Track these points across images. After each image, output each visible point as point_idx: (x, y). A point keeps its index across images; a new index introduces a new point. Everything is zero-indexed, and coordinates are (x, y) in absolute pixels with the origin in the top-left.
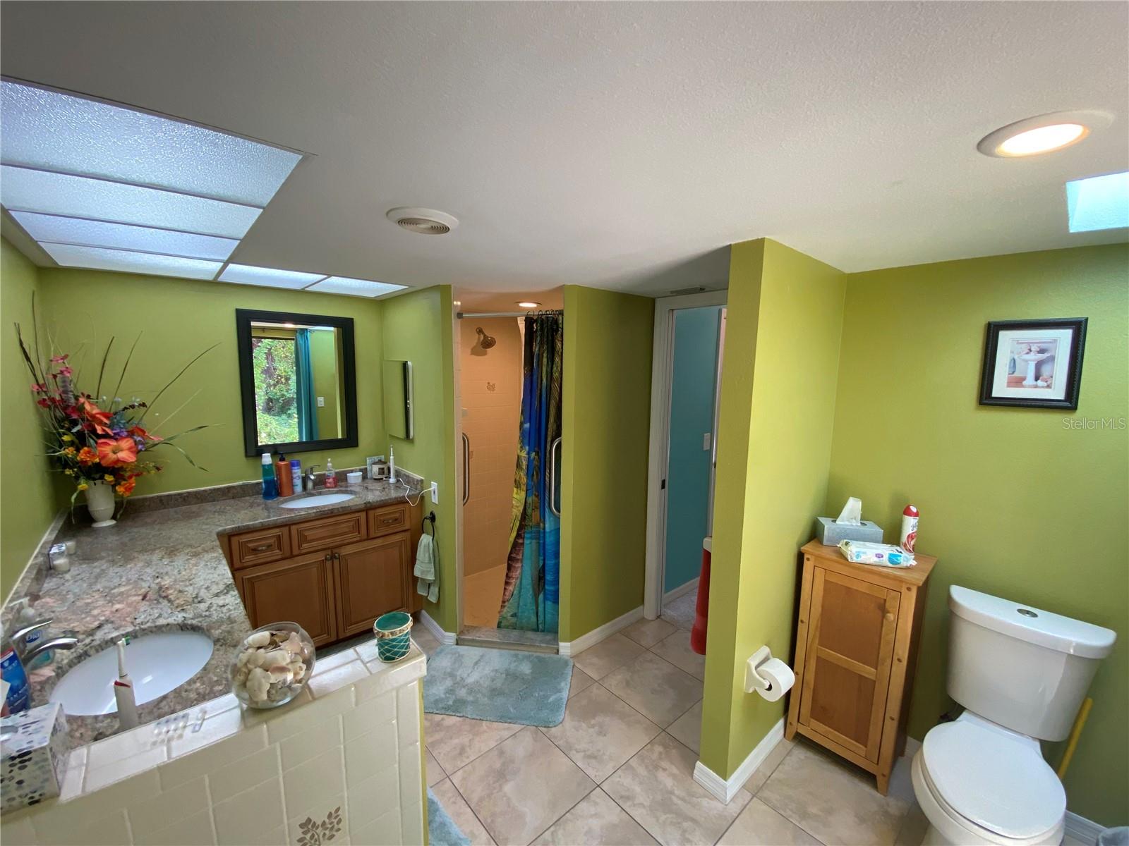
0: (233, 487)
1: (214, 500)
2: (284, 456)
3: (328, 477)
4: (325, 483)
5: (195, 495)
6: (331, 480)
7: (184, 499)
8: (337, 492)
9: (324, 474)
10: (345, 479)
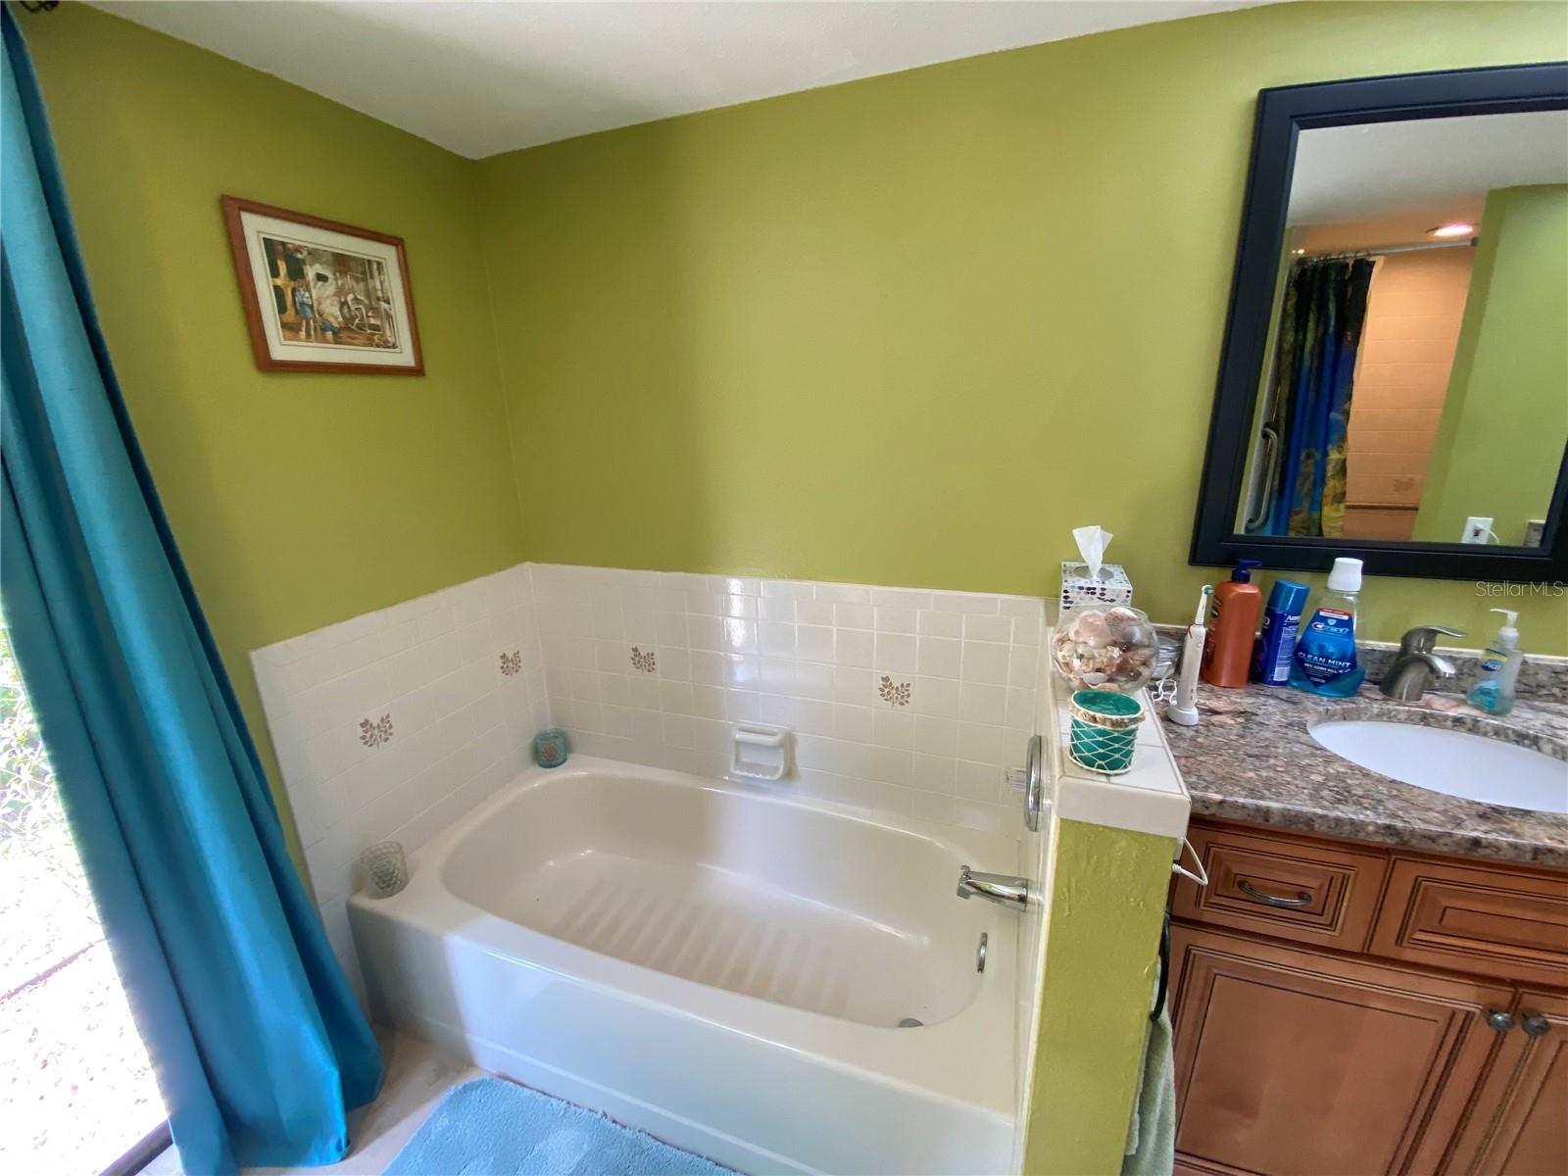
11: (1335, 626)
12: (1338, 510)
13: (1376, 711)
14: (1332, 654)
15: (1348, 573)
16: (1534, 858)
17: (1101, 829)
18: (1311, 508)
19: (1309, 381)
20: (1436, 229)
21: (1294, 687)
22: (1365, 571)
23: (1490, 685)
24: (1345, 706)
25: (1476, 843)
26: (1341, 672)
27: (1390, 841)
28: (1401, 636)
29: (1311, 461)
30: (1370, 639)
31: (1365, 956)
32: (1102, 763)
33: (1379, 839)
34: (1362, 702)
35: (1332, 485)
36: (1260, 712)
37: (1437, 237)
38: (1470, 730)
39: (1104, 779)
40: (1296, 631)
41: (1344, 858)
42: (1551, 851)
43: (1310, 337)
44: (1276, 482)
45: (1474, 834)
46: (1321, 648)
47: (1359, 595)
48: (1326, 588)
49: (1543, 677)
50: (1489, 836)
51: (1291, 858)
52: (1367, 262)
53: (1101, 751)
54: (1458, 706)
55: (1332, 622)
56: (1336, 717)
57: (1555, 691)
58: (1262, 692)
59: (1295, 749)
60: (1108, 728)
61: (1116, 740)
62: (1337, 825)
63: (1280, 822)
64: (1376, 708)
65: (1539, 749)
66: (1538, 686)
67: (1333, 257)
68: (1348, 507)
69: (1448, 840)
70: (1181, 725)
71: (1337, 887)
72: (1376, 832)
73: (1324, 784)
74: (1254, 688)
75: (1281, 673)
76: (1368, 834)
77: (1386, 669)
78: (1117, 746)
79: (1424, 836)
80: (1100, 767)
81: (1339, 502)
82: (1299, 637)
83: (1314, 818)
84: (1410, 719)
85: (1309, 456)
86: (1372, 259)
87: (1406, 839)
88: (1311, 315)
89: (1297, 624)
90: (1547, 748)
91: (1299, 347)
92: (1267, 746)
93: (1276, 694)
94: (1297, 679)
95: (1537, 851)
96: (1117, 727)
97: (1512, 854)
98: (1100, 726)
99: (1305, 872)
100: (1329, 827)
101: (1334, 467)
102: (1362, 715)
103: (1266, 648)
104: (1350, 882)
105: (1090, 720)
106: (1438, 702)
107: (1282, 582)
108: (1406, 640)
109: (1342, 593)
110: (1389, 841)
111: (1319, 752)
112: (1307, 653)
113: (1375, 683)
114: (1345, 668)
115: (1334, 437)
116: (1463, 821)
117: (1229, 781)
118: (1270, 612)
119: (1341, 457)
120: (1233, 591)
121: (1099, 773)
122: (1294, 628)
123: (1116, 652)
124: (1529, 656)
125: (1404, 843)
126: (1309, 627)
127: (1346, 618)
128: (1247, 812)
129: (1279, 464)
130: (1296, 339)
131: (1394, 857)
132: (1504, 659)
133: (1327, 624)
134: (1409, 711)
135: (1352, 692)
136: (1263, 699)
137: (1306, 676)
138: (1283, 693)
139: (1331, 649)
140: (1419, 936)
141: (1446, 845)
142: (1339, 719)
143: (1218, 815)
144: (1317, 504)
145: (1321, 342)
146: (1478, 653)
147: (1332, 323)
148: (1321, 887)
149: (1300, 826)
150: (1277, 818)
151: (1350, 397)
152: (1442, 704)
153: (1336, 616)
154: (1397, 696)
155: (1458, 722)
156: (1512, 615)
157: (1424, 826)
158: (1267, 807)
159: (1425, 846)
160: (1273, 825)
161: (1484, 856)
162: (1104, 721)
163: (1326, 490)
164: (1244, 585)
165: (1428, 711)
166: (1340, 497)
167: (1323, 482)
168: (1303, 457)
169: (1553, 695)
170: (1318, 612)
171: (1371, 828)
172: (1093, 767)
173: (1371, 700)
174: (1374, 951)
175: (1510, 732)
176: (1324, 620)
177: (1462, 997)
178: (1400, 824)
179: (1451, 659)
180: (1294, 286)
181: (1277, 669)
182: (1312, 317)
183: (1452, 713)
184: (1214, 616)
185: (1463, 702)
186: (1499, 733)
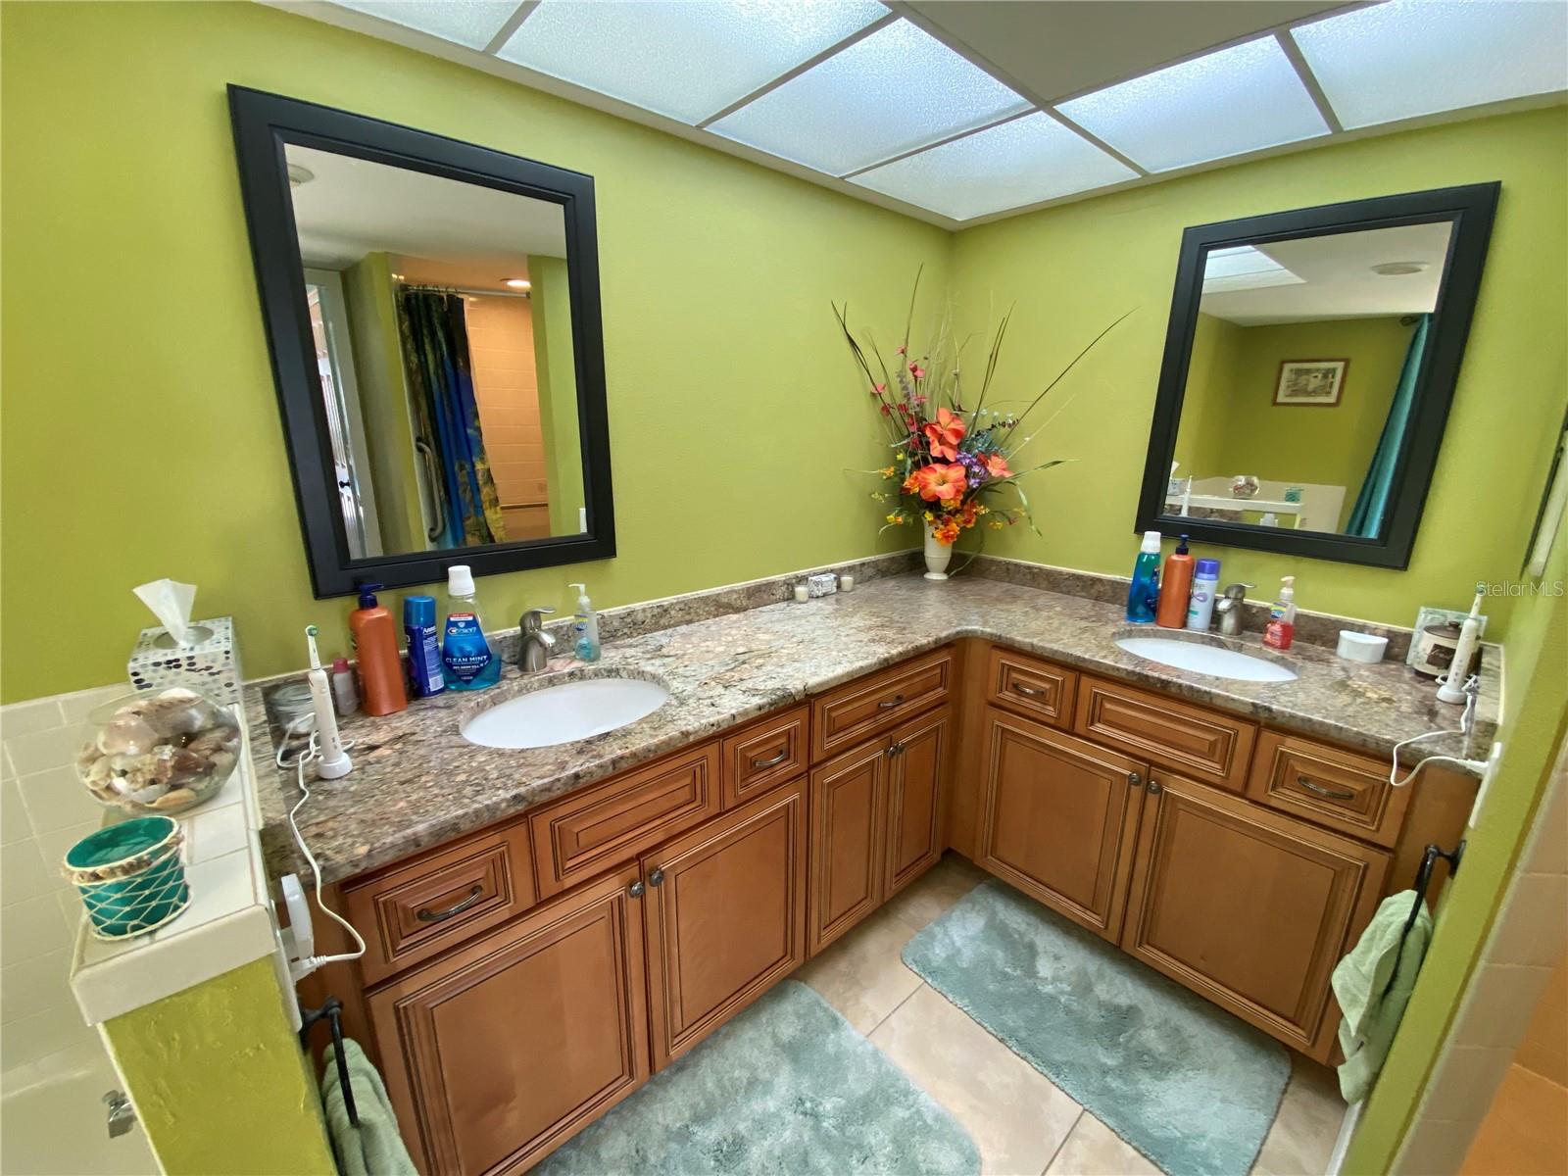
0: (1100, 580)
1: (1069, 593)
2: (1188, 545)
3: (1273, 620)
4: (1263, 629)
5: (1047, 575)
6: (1276, 628)
7: (1034, 577)
8: (1275, 661)
9: (1267, 610)
10: (1333, 643)
11: (465, 627)
12: (496, 513)
13: (516, 688)
14: (470, 652)
15: (461, 579)
16: (614, 768)
17: (167, 1001)
18: (476, 515)
19: (442, 400)
20: (508, 280)
21: (453, 690)
22: (474, 575)
23: (584, 641)
24: (492, 694)
25: (577, 776)
26: (482, 665)
27: (521, 807)
28: (518, 620)
29: (464, 472)
30: (495, 630)
31: (540, 904)
32: (136, 922)
33: (512, 811)
34: (505, 685)
35: (485, 491)
36: (418, 730)
37: (510, 287)
38: (581, 679)
39: (146, 940)
40: (437, 640)
41: (495, 839)
42: (622, 758)
43: (430, 357)
44: (442, 493)
45: (573, 771)
46: (461, 650)
47: (476, 595)
48: (450, 596)
49: (616, 624)
50: (584, 767)
51: (453, 865)
52: (458, 298)
53: (128, 909)
54: (571, 663)
55: (462, 625)
56: (488, 706)
57: (626, 630)
58: (423, 707)
59: (446, 756)
60: (123, 878)
61: (142, 886)
62: (477, 816)
63: (429, 841)
64: (515, 686)
65: (621, 677)
66: (615, 631)
67: (429, 288)
68: (502, 508)
69: (559, 785)
70: (333, 780)
71: (499, 864)
72: (509, 806)
73: (467, 781)
74: (415, 705)
75: (435, 682)
76: (503, 811)
77: (518, 649)
78: (147, 892)
79: (542, 791)
80: (135, 928)
81: (496, 506)
82: (441, 644)
83: (457, 821)
84: (541, 686)
85: (462, 467)
86: (460, 296)
87: (530, 800)
88: (426, 341)
89: (435, 634)
90: (624, 674)
91: (423, 366)
92: (421, 764)
93: (435, 704)
94: (452, 682)
95: (614, 762)
96: (134, 870)
97: (600, 772)
98: (109, 882)
99: (470, 866)
100: (472, 822)
101: (483, 476)
102: (508, 696)
103: (415, 664)
104: (506, 856)
105: (89, 881)
106: (559, 664)
107: (411, 599)
108: (522, 624)
109: (462, 597)
110: (519, 808)
111: (466, 750)
112: (453, 657)
113: (515, 663)
114: (483, 661)
115: (476, 450)
116: (567, 762)
117: (379, 822)
118: (409, 630)
119: (486, 467)
120: (362, 619)
121: (137, 937)
122: (433, 639)
123: (167, 752)
124: (605, 612)
125: (530, 803)
126: (447, 634)
127: (471, 618)
128: (397, 848)
129: (439, 476)
130: (420, 360)
131: (530, 816)
132: (586, 620)
133: (458, 627)
134: (539, 680)
135: (497, 678)
136: (422, 714)
137: (460, 678)
138: (440, 700)
139: (468, 648)
140: (570, 864)
141: (559, 789)
142: (490, 707)
143: (370, 867)
144: (479, 509)
145: (440, 364)
146: (569, 619)
147: (444, 348)
148: (488, 873)
149: (448, 833)
150: (426, 839)
151: (476, 415)
152: (561, 666)
153: (463, 619)
154: (530, 669)
155: (572, 674)
156: (582, 587)
157: (540, 782)
158: (414, 834)
159: (545, 797)
160: (425, 846)
161: (584, 784)
162: (112, 872)
163: (482, 497)
164: (373, 611)
165: (551, 674)
166: (495, 502)
167: (478, 490)
168: (456, 468)
169: (625, 634)
170: (448, 619)
171: (503, 805)
172: (125, 932)
173: (513, 680)
174: (545, 896)
175: (603, 671)
176: (455, 624)
177: (611, 887)
178: (522, 790)
179: (549, 631)
180: (403, 310)
181: (430, 680)
182: (427, 341)
183: (566, 671)
184: (355, 648)
185: (573, 659)
186: (597, 674)
